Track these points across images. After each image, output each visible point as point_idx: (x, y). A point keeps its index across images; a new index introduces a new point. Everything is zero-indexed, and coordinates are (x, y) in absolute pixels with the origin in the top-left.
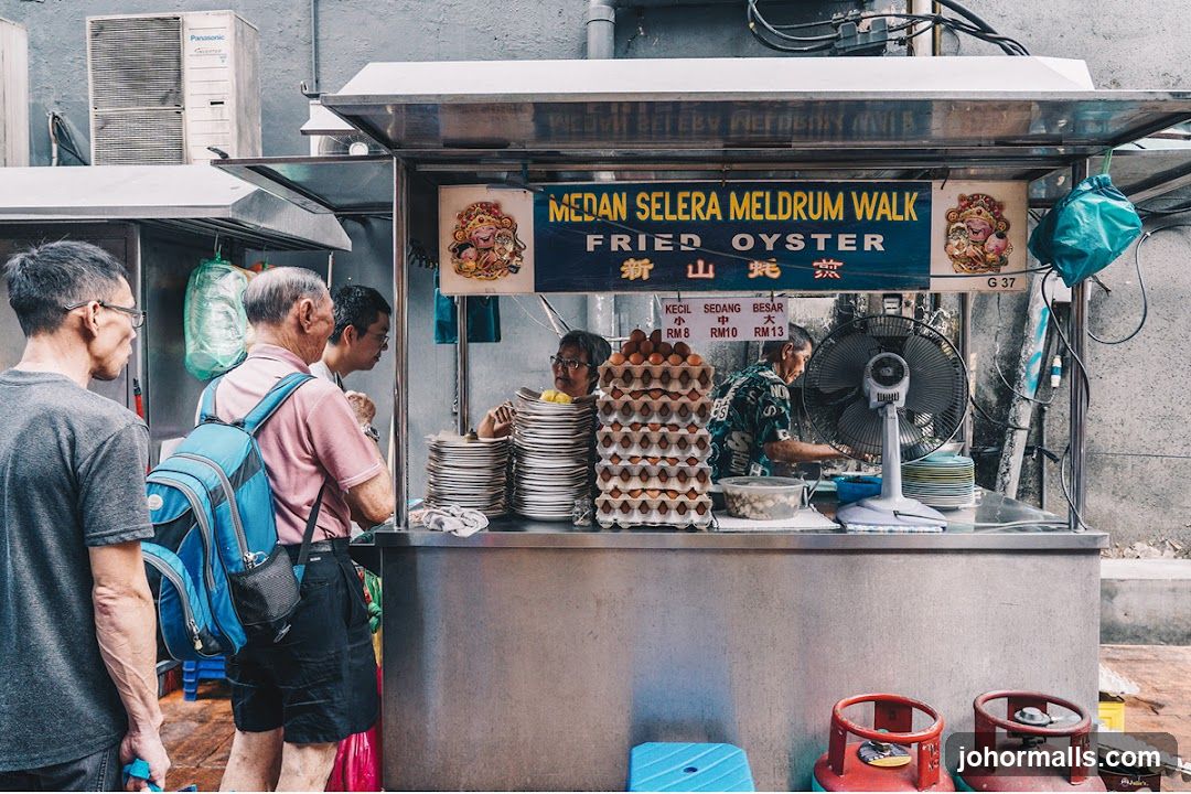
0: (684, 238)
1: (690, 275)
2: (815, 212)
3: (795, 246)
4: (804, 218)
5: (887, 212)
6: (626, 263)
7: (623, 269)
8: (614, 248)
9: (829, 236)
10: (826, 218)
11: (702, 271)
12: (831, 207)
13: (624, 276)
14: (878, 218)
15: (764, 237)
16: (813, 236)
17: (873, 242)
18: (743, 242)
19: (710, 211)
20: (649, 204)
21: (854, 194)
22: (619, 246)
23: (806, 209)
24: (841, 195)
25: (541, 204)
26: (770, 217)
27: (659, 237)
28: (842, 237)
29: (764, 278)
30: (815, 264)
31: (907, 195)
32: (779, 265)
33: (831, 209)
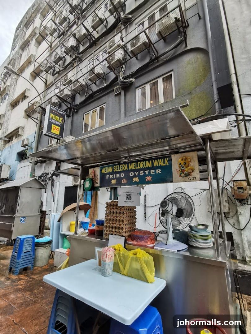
0: (121, 174)
1: (122, 182)
3: (142, 174)
4: (143, 167)
5: (161, 164)
6: (112, 181)
8: (110, 178)
9: (149, 171)
10: (148, 167)
11: (124, 181)
13: (112, 183)
14: (159, 165)
15: (135, 172)
16: (145, 171)
17: (159, 171)
18: (132, 174)
19: (126, 168)
20: (116, 168)
21: (154, 161)
23: (144, 165)
24: (151, 161)
25: (101, 170)
26: (137, 168)
27: (117, 175)
28: (151, 171)
29: (136, 182)
30: (146, 178)
31: (166, 159)
32: (139, 178)
33: (149, 165)
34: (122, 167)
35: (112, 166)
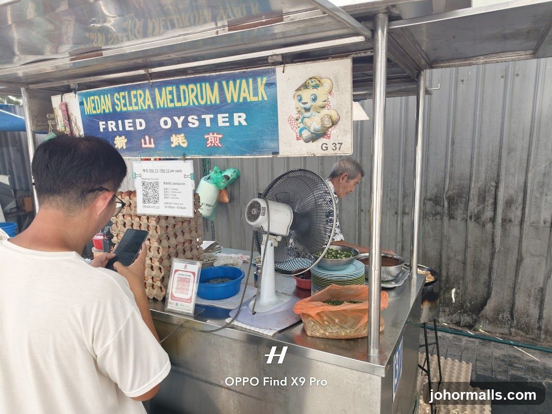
0: (138, 122)
1: (144, 146)
2: (202, 99)
3: (194, 124)
4: (197, 104)
5: (246, 95)
6: (116, 139)
7: (115, 142)
8: (110, 130)
9: (212, 116)
10: (209, 103)
11: (148, 143)
12: (211, 95)
14: (241, 100)
15: (176, 118)
16: (203, 117)
17: (240, 118)
18: (166, 123)
19: (147, 102)
20: (120, 100)
21: (224, 83)
22: (112, 128)
23: (196, 97)
24: (216, 84)
25: (81, 104)
26: (178, 105)
27: (126, 121)
28: (220, 116)
29: (179, 147)
30: (206, 137)
31: (259, 79)
32: (186, 137)
33: (211, 96)
34: (137, 100)
35: (111, 94)
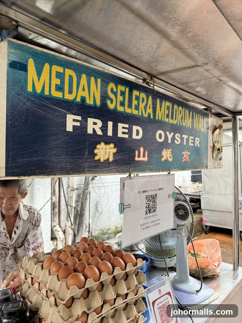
0: (134, 129)
1: (137, 159)
2: (184, 121)
3: (178, 141)
4: (181, 124)
5: (201, 126)
6: (98, 146)
7: (96, 151)
8: (90, 131)
9: (187, 137)
10: (187, 126)
11: (142, 156)
13: (97, 158)
14: (199, 129)
15: (168, 134)
16: (183, 136)
17: (197, 142)
18: (160, 136)
19: (148, 110)
20: (115, 94)
21: (194, 114)
22: (94, 130)
23: (182, 118)
24: (191, 113)
26: (171, 121)
27: (120, 125)
29: (167, 161)
30: (183, 153)
31: (205, 118)
32: (172, 152)
33: (189, 121)
34: (138, 103)
35: (102, 81)
